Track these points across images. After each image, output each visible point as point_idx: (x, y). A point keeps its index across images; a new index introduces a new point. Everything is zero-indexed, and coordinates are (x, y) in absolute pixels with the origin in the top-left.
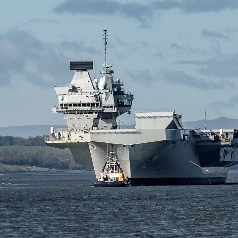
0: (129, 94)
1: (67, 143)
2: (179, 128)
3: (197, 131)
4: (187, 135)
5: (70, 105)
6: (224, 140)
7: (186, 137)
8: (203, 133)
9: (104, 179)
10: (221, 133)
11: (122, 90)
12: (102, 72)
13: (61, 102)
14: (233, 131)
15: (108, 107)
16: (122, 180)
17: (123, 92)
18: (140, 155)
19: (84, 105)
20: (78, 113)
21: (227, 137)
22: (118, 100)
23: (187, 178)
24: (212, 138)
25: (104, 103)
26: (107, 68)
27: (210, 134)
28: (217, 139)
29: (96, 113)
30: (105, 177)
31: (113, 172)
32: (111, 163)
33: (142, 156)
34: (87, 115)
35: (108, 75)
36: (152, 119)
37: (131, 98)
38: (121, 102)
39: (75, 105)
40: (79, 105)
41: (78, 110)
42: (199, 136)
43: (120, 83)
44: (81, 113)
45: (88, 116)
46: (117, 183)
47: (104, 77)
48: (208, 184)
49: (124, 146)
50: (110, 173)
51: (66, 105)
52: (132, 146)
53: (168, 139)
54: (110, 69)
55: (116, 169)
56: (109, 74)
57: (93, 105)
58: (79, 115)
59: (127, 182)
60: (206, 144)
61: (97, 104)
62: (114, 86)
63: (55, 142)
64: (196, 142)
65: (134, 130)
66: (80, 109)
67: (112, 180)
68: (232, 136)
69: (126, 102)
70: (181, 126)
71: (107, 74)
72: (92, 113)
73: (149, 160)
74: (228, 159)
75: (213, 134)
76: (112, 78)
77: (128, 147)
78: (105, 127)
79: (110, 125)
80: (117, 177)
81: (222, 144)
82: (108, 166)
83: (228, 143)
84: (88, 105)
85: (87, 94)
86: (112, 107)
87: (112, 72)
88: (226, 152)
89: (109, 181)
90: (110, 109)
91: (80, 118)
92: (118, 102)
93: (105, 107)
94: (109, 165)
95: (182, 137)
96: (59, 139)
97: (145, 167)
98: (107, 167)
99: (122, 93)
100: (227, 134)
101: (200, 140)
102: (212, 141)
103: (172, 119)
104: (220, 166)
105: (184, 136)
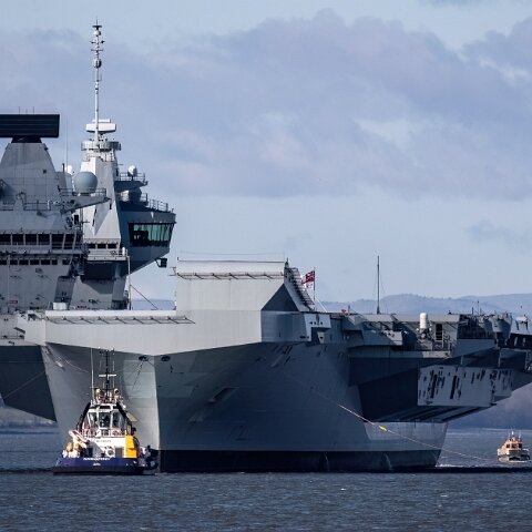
0: (162, 208)
2: (302, 308)
3: (352, 318)
4: (324, 330)
6: (430, 345)
7: (320, 334)
8: (371, 324)
9: (83, 452)
10: (423, 325)
11: (143, 199)
12: (88, 144)
14: (456, 319)
15: (102, 246)
16: (133, 455)
17: (146, 203)
18: (189, 384)
19: (31, 238)
20: (13, 263)
21: (439, 337)
22: (131, 226)
23: (323, 453)
24: (397, 338)
25: (89, 234)
26: (101, 133)
27: (391, 326)
28: (411, 341)
29: (65, 263)
30: (85, 446)
31: (106, 433)
32: (102, 407)
33: (192, 387)
34: (40, 266)
35: (103, 155)
36: (225, 282)
37: (168, 220)
38: (139, 232)
39: (5, 238)
40: (18, 238)
41: (13, 255)
42: (360, 331)
43: (139, 178)
44: (24, 263)
45: (40, 271)
46: (121, 464)
47: (93, 160)
48: (385, 471)
49: (142, 358)
50: (99, 434)
52: (165, 358)
53: (270, 339)
54: (111, 138)
55: (115, 422)
56: (107, 150)
57: (57, 238)
58: (18, 267)
59: (148, 460)
60: (378, 354)
61: (70, 237)
62: (119, 186)
64: (351, 350)
65: (172, 314)
66: (21, 249)
67: (103, 455)
68: (454, 335)
69: (154, 233)
70: (306, 304)
71: (102, 150)
72: (55, 263)
73: (212, 400)
74: (442, 399)
75: (398, 326)
76: (114, 164)
77: (153, 362)
78: (93, 302)
79: (109, 297)
80: (119, 445)
81: (426, 355)
82: (94, 414)
83: (441, 355)
84: (44, 238)
85: (40, 206)
86: (112, 246)
87: (115, 146)
88: (437, 380)
89: (97, 457)
90: (107, 250)
91: (18, 274)
92: (132, 232)
93: (92, 246)
94: (97, 411)
95: (309, 333)
97: (200, 419)
98: (90, 418)
99: (143, 207)
100: (439, 327)
101: (361, 344)
102: (395, 348)
103: (280, 282)
104: (422, 419)
105: (314, 331)
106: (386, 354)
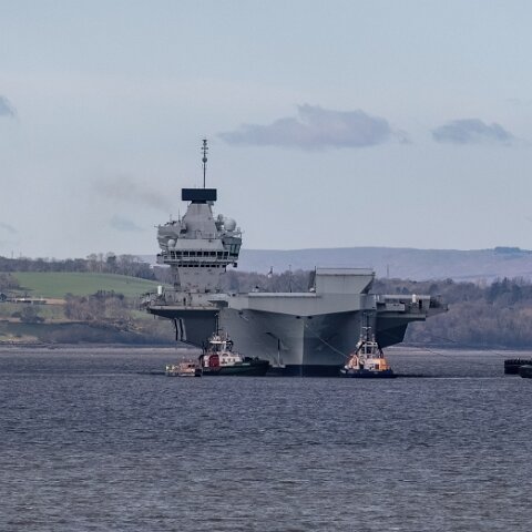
0: (234, 236)
1: (186, 311)
5: (186, 253)
10: (414, 301)
13: (171, 248)
14: (429, 298)
19: (206, 254)
20: (197, 266)
24: (402, 308)
27: (399, 301)
33: (320, 333)
39: (193, 253)
40: (199, 254)
41: (197, 262)
42: (384, 304)
44: (202, 266)
45: (210, 270)
49: (298, 317)
51: (179, 253)
52: (310, 317)
57: (220, 254)
58: (199, 268)
63: (165, 308)
64: (379, 313)
66: (202, 259)
68: (428, 306)
72: (218, 266)
75: (402, 301)
84: (213, 254)
91: (198, 272)
95: (375, 305)
96: (172, 304)
100: (420, 302)
101: (384, 310)
102: (401, 312)
103: (370, 279)
106: (396, 316)
